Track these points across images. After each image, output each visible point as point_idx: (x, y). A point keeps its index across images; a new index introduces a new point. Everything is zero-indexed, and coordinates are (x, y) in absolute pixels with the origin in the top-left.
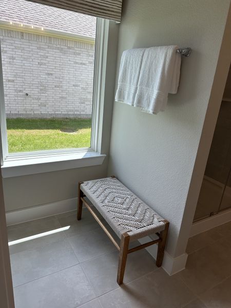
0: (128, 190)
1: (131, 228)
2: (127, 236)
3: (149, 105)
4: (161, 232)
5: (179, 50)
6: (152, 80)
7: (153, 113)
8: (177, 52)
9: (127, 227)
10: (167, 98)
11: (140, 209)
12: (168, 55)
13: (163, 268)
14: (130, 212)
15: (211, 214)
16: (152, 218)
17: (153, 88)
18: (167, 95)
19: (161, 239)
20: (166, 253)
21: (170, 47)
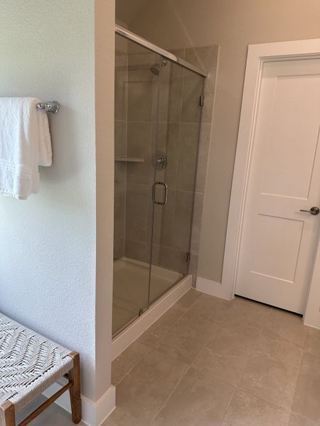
0: (9, 320)
1: (16, 389)
2: (9, 405)
3: (12, 186)
4: (70, 372)
5: (40, 104)
6: (8, 147)
7: (20, 198)
8: (37, 107)
9: (8, 389)
10: (38, 174)
11: (31, 348)
12: (25, 113)
13: (84, 422)
14: (14, 359)
15: (141, 313)
16: (51, 357)
17: (12, 160)
18: (37, 170)
19: (71, 382)
20: (83, 398)
21: (26, 99)
